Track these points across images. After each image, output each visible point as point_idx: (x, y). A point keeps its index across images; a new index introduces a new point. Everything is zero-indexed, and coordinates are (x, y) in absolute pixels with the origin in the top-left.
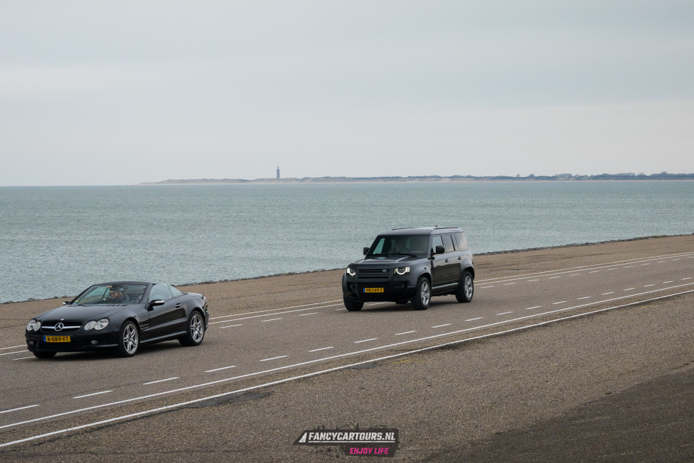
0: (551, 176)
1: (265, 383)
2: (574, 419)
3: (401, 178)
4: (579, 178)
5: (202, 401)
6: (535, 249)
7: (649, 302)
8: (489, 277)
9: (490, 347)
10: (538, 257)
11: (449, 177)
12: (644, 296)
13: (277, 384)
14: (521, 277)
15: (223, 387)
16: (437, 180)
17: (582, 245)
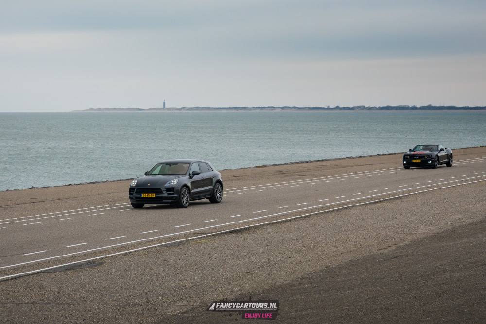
0: (351, 107)
1: (102, 255)
2: (294, 285)
3: (248, 108)
4: (370, 109)
5: (56, 268)
6: (323, 161)
7: (384, 200)
8: (282, 181)
9: (262, 232)
10: (322, 166)
11: (281, 108)
12: (382, 196)
13: (109, 257)
14: (303, 181)
15: (74, 258)
16: (272, 110)
17: (357, 158)
